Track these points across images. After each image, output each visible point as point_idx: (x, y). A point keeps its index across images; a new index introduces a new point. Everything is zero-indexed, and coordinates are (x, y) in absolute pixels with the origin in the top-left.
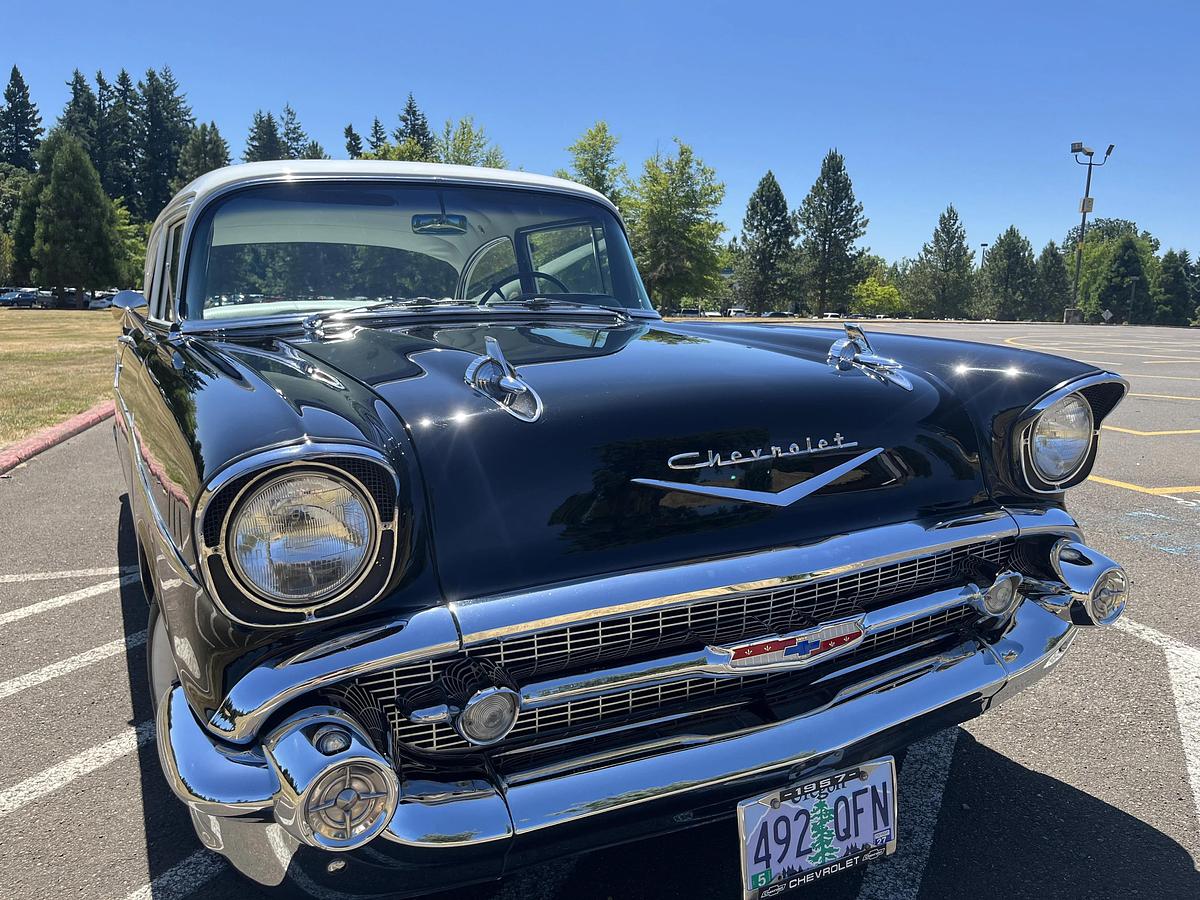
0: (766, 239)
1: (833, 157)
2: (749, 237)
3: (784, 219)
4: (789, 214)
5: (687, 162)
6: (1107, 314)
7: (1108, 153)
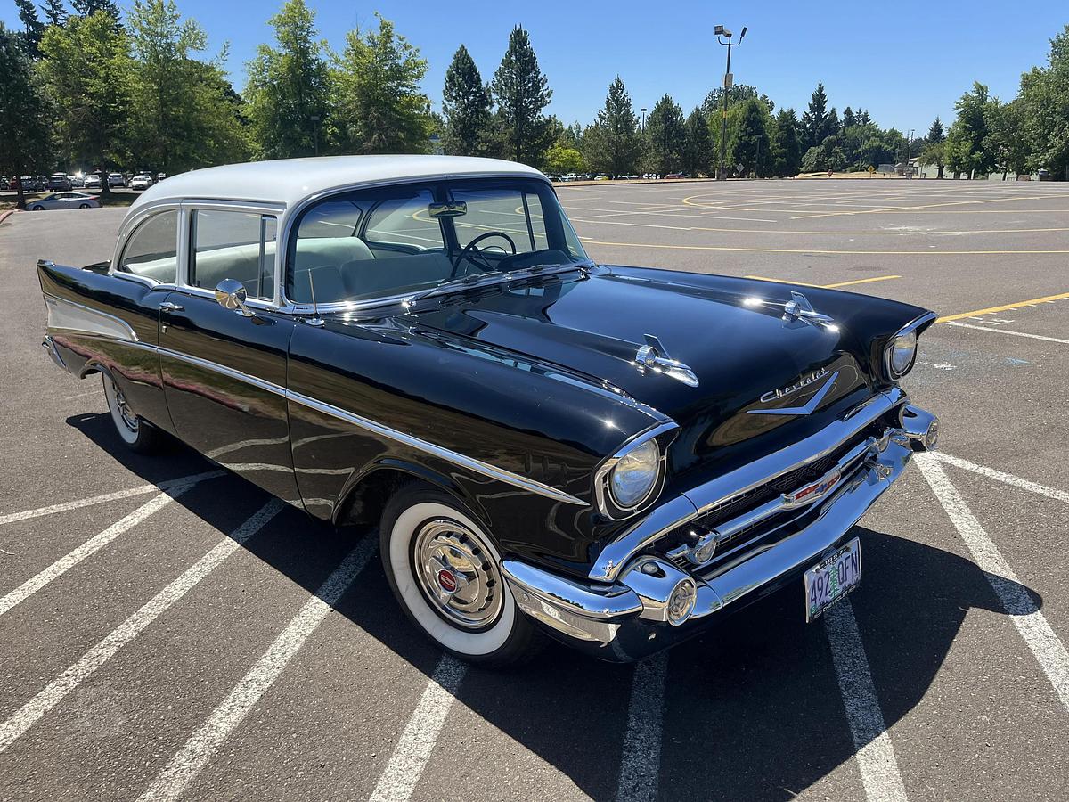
0: (466, 109)
1: (518, 33)
2: (449, 107)
3: (479, 89)
4: (484, 86)
5: (389, 37)
6: (740, 168)
7: (743, 34)
